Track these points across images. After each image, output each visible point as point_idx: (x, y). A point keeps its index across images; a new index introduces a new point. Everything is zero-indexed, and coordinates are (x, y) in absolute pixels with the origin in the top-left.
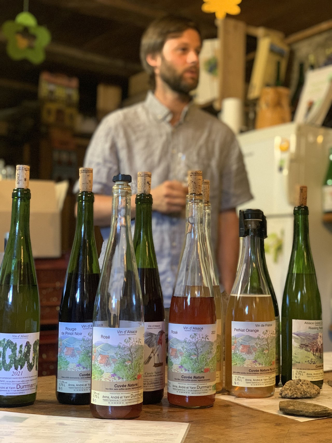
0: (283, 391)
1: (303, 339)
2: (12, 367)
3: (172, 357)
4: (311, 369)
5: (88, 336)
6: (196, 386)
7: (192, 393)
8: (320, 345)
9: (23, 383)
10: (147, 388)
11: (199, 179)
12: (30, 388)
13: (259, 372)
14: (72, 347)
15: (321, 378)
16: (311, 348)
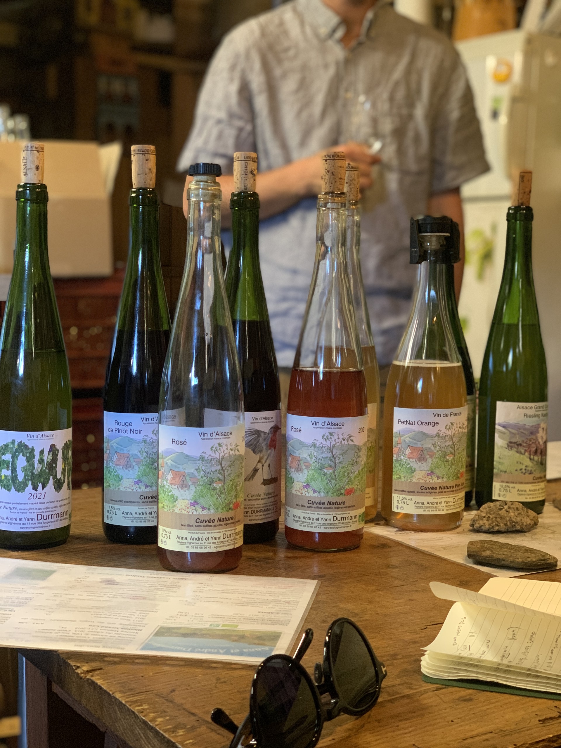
0: (477, 521)
1: (513, 433)
2: (28, 486)
3: (293, 470)
4: (525, 483)
5: (152, 436)
6: (331, 517)
7: (324, 528)
8: (541, 443)
9: (48, 512)
10: (250, 518)
11: (341, 167)
12: (60, 518)
13: (438, 491)
14: (125, 452)
15: (542, 497)
16: (527, 449)
